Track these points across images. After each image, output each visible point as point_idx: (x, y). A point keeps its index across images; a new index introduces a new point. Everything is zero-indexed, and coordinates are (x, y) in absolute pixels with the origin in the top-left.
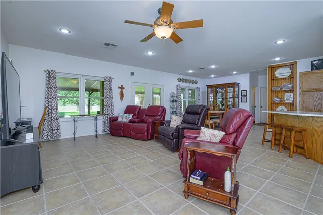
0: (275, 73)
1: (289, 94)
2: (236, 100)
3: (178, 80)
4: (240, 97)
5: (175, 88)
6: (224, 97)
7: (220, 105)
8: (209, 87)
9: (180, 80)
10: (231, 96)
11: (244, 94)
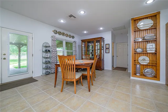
0: (138, 25)
1: (151, 44)
2: (102, 51)
3: (54, 31)
4: (105, 49)
5: (50, 39)
6: (93, 49)
7: (91, 55)
8: (83, 41)
9: (56, 32)
10: (99, 48)
11: (107, 47)
